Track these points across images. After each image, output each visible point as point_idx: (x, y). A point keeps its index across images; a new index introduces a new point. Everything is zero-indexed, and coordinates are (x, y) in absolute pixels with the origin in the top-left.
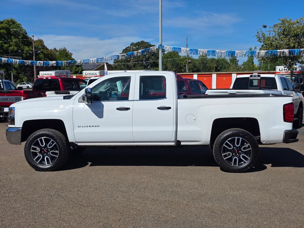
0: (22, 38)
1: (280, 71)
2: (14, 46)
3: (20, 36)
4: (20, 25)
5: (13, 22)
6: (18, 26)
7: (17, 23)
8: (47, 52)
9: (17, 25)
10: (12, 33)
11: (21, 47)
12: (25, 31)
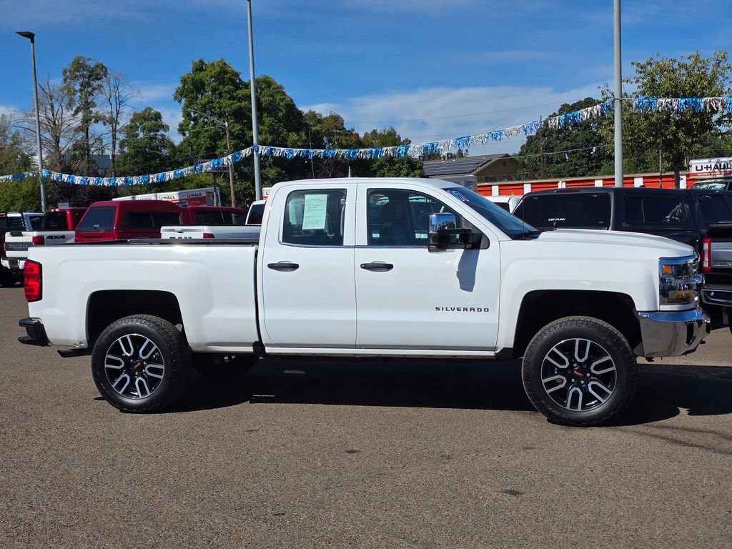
0: (287, 115)
1: (697, 170)
2: (266, 132)
3: (282, 111)
4: (280, 87)
5: (268, 82)
6: (280, 90)
7: (276, 84)
8: (347, 141)
9: (274, 88)
10: (263, 105)
11: (282, 135)
12: (292, 100)
